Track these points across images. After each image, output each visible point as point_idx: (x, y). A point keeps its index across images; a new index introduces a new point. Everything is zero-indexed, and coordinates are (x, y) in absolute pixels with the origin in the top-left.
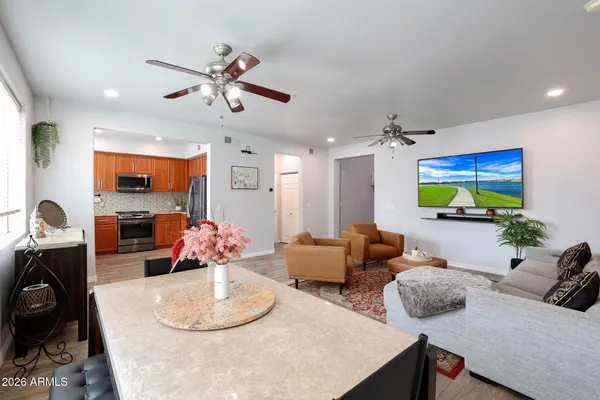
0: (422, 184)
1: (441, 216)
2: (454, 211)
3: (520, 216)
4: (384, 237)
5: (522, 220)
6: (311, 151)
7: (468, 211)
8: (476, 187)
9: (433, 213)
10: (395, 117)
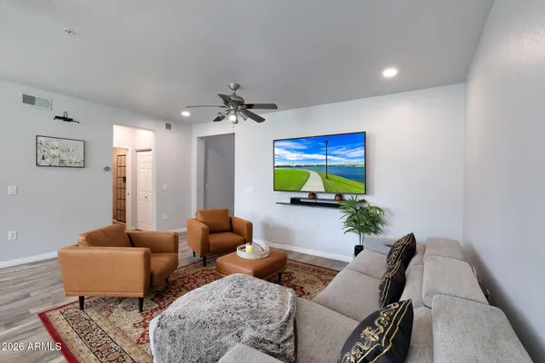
0: (278, 167)
1: (295, 202)
2: (306, 195)
3: (364, 201)
4: (235, 225)
5: (365, 206)
6: (168, 126)
7: (320, 196)
8: (326, 171)
9: (287, 197)
10: (237, 87)
